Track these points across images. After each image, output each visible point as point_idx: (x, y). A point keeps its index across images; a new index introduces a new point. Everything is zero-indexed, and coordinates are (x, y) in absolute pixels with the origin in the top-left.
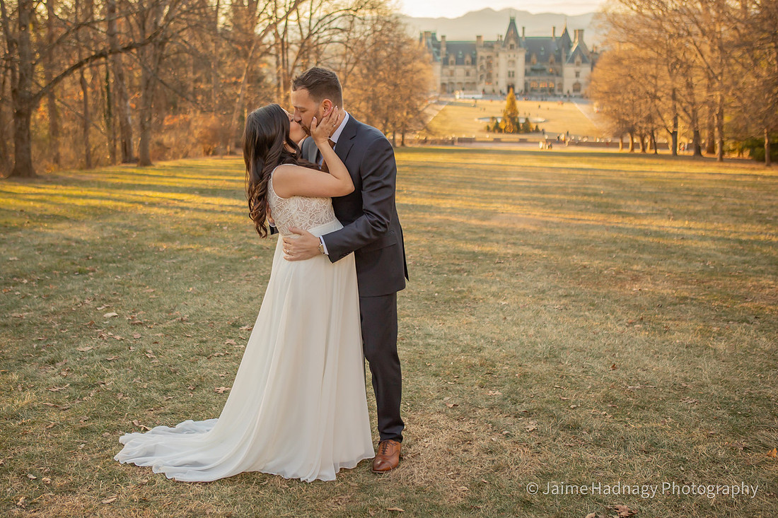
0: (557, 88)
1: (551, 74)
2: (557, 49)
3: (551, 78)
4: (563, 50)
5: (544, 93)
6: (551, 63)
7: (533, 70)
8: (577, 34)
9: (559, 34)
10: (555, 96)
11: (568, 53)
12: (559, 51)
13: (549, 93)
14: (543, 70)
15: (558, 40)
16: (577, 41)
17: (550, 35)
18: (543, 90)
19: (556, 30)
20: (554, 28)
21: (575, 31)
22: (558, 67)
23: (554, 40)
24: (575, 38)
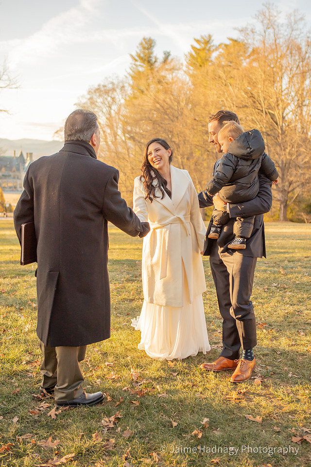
0: (18, 186)
1: (14, 178)
2: (17, 163)
3: (15, 180)
4: (21, 164)
5: (11, 189)
6: (14, 171)
7: (3, 175)
8: (29, 155)
9: (18, 155)
10: (18, 191)
11: (24, 166)
12: (18, 165)
13: (14, 189)
14: (9, 176)
15: (17, 158)
16: (29, 158)
17: (13, 155)
18: (10, 187)
19: (16, 153)
20: (15, 152)
21: (27, 154)
22: (17, 173)
23: (15, 158)
24: (27, 157)
